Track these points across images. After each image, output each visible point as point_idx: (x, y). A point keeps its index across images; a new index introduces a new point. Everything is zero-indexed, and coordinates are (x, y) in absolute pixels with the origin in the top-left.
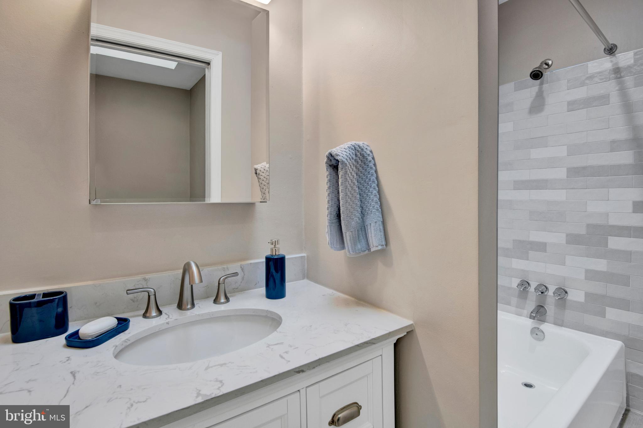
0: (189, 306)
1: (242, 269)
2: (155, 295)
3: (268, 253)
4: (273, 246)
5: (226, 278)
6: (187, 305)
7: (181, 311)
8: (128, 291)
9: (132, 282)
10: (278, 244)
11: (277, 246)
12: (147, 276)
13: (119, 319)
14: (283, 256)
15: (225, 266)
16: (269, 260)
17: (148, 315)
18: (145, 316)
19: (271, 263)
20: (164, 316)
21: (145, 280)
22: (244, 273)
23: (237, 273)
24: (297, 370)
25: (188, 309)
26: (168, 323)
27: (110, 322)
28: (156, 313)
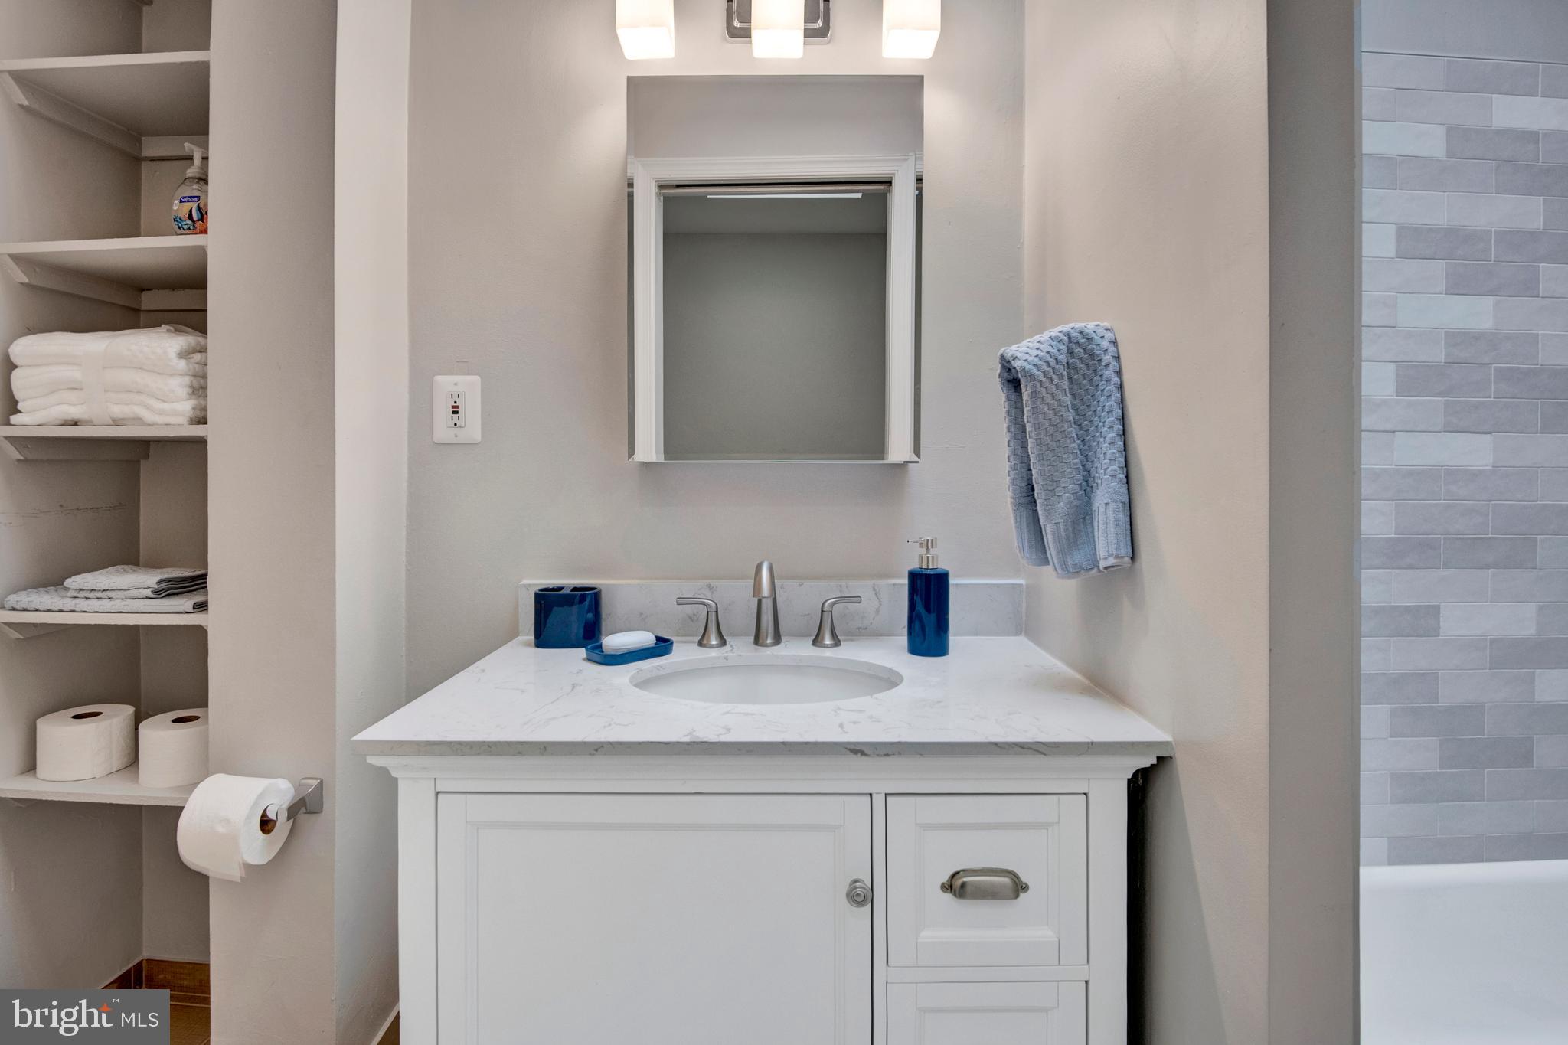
0: (769, 641)
1: (876, 594)
2: (717, 611)
3: (914, 565)
4: (923, 551)
5: (835, 603)
6: (766, 640)
7: (757, 647)
8: (681, 601)
9: (688, 589)
10: (932, 547)
11: (932, 551)
12: (714, 583)
13: (659, 639)
14: (945, 572)
15: (843, 583)
16: (914, 576)
17: (705, 642)
18: (700, 644)
19: (920, 583)
20: (727, 648)
21: (710, 587)
22: (880, 601)
23: (859, 597)
24: (852, 747)
25: (766, 646)
26: (726, 658)
27: (643, 638)
28: (716, 639)
